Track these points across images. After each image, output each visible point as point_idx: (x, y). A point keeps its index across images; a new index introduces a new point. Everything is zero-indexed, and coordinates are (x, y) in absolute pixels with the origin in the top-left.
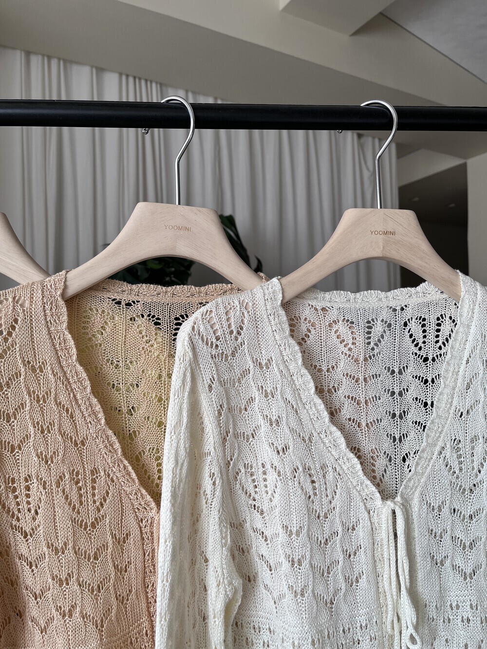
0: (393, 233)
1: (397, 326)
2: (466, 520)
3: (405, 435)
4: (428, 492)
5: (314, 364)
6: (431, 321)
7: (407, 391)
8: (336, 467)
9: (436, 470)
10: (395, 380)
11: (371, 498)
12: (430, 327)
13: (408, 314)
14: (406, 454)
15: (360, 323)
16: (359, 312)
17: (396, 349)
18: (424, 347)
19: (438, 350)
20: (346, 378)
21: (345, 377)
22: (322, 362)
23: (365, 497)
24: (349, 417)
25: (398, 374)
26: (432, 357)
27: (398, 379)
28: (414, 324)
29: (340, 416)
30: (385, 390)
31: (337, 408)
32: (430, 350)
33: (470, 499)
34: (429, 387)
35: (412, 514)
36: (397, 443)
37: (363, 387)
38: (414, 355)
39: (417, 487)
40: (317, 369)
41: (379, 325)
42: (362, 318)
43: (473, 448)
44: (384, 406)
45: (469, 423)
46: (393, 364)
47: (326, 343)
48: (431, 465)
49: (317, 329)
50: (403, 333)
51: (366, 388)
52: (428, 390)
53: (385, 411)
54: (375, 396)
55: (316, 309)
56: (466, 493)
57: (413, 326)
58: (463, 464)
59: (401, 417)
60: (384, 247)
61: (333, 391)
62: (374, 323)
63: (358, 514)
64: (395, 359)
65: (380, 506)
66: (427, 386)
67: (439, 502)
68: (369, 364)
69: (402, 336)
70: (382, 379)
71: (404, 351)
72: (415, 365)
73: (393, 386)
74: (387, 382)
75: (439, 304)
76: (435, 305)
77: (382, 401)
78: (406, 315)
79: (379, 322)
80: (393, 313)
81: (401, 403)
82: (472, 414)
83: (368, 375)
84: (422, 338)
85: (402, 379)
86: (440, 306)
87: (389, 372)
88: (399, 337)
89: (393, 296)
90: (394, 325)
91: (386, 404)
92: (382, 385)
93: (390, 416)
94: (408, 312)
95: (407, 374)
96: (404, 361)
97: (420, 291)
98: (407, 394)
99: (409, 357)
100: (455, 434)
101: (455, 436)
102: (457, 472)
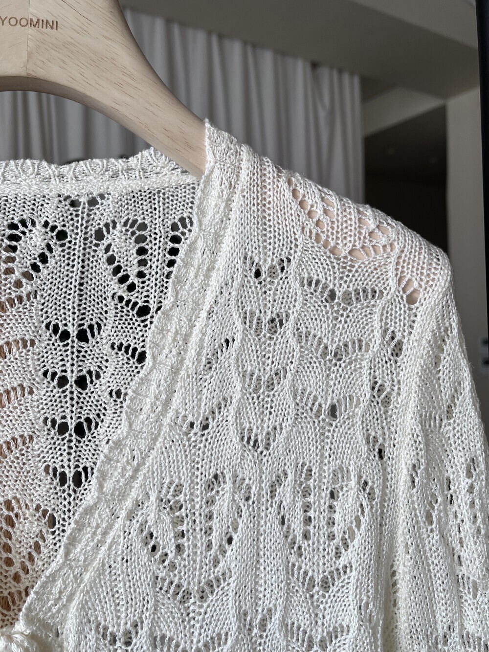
1: (78, 237)
6: (157, 231)
7: (98, 376)
9: (120, 552)
10: (69, 353)
12: (155, 244)
13: (104, 214)
17: (73, 286)
18: (141, 285)
25: (76, 340)
26: (156, 306)
27: (75, 350)
28: (118, 234)
30: (45, 374)
32: (153, 291)
38: (116, 301)
41: (37, 233)
44: (41, 406)
45: (205, 446)
46: (65, 319)
50: (92, 253)
53: (42, 418)
54: (21, 386)
57: (117, 240)
59: (80, 431)
60: (30, 55)
62: (26, 230)
64: (70, 307)
68: (9, 316)
69: (91, 259)
70: (37, 350)
71: (93, 292)
72: (117, 323)
73: (64, 365)
74: (50, 357)
75: (177, 196)
76: (168, 198)
77: (36, 398)
78: (102, 214)
79: (38, 226)
80: (72, 209)
81: (83, 403)
82: (213, 428)
83: (6, 340)
84: (137, 265)
85: (86, 352)
86: (180, 200)
87: (56, 336)
88: (83, 261)
89: (74, 174)
90: (73, 236)
91: (46, 404)
92: (37, 363)
93: (54, 429)
94: (107, 210)
95: (98, 340)
96: (91, 312)
97: (136, 166)
98: (96, 384)
99: (106, 305)
100: (170, 472)
101: (172, 477)
102: (171, 555)
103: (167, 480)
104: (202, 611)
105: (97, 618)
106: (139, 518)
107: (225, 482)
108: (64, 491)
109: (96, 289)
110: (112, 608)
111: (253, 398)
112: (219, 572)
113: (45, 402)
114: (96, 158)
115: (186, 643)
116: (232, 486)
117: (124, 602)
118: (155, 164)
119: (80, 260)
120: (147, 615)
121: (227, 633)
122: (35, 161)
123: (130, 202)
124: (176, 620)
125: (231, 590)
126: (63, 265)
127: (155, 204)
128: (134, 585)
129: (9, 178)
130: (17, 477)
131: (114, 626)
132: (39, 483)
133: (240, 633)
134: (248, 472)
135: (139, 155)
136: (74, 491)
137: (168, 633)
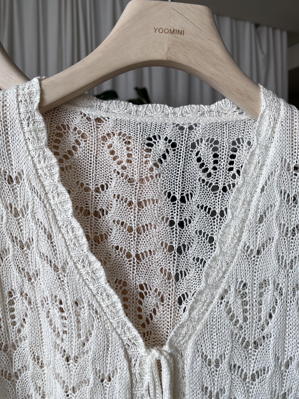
0: (181, 33)
1: (183, 146)
2: (247, 380)
3: (183, 273)
4: (204, 341)
5: (80, 182)
6: (224, 145)
7: (190, 222)
8: (93, 303)
9: (215, 317)
10: (176, 208)
11: (134, 343)
12: (223, 152)
13: (197, 134)
14: (183, 295)
15: (138, 139)
16: (139, 127)
17: (179, 173)
18: (214, 174)
19: (231, 179)
20: (117, 201)
21: (115, 199)
22: (90, 180)
23: (126, 342)
24: (115, 245)
25: (180, 202)
26: (222, 186)
27: (179, 207)
28: (204, 146)
29: (106, 243)
30: (163, 218)
31: (103, 233)
32: (221, 177)
33: (254, 355)
34: (217, 221)
35: (183, 366)
36: (173, 280)
37: (136, 212)
38: (201, 182)
39: (191, 335)
40: (84, 187)
41: (162, 143)
42: (141, 133)
43: (261, 295)
44: (160, 236)
45: (259, 264)
46: (174, 190)
47: (96, 158)
48: (210, 310)
49: (88, 142)
50: (189, 156)
51: (140, 213)
52: (215, 224)
53: (160, 242)
54: (150, 224)
55: (89, 119)
56: (250, 347)
57: (203, 149)
58: (248, 313)
59: (179, 251)
60: (169, 49)
61: (101, 214)
62: (156, 141)
63: (115, 361)
64: (177, 184)
65: (143, 354)
66: (214, 219)
67: (216, 356)
68: (146, 186)
69: (189, 159)
70: (159, 205)
71: (189, 176)
72: (201, 194)
73: (172, 215)
74: (166, 210)
75: (236, 126)
76: (231, 127)
77: (158, 231)
78: (195, 135)
79: (162, 140)
80: (179, 131)
81: (181, 236)
82: (263, 254)
83: (144, 199)
84: (213, 163)
85: (184, 208)
86: (237, 128)
87: (169, 198)
88: (185, 159)
89: (182, 113)
90: (180, 146)
91: (163, 235)
92: (159, 212)
93: (166, 248)
94: (198, 133)
95: (191, 202)
96: (188, 187)
97: (215, 109)
98: (189, 226)
99: (195, 183)
100: (241, 276)
101: (242, 278)
102: (241, 321)
103: (240, 280)
104: (256, 354)
105: (202, 350)
106: (225, 299)
107: (269, 285)
108: (169, 283)
109: (191, 175)
110: (210, 346)
111: (285, 239)
112: (264, 334)
113: (162, 234)
114: (193, 104)
115: (247, 370)
116: (273, 287)
117: (216, 344)
118: (225, 109)
119: (183, 159)
120: (228, 352)
121: (268, 368)
122: (162, 105)
123: (210, 129)
124: (242, 357)
125: (271, 345)
126: (174, 161)
127: (224, 130)
128: (222, 335)
129: (148, 113)
130: (146, 272)
131: (210, 356)
132: (157, 277)
133: (275, 369)
134: (281, 280)
135: (216, 103)
136: (175, 283)
137: (238, 363)
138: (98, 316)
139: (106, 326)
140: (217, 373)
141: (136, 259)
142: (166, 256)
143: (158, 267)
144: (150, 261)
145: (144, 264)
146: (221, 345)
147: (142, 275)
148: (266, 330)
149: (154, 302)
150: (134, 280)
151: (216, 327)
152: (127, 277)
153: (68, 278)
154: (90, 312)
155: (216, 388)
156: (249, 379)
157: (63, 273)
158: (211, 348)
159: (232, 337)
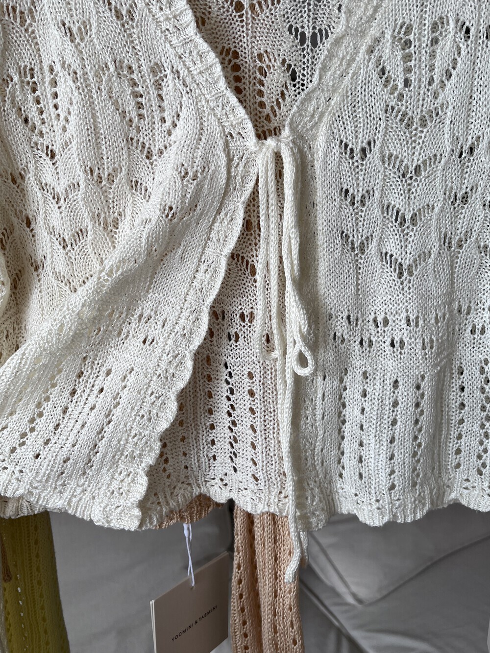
2: (409, 175)
3: (324, 32)
4: (343, 123)
8: (179, 69)
9: (359, 82)
23: (228, 130)
33: (420, 137)
36: (308, 45)
39: (322, 114)
43: (435, 41)
48: (351, 72)
56: (414, 126)
58: (413, 73)
65: (253, 149)
67: (362, 142)
100: (403, 14)
101: (404, 18)
102: (400, 86)
103: (400, 22)
104: (423, 135)
105: (340, 136)
106: (376, 53)
107: (448, 24)
108: (303, 50)
110: (353, 129)
112: (438, 103)
115: (408, 161)
116: (454, 27)
117: (362, 125)
120: (379, 136)
121: (441, 155)
124: (401, 141)
125: (447, 119)
128: (370, 111)
130: (267, 33)
131: (353, 143)
132: (284, 40)
133: (452, 155)
134: (468, 16)
136: (312, 50)
137: (395, 152)
138: (188, 89)
139: (199, 104)
140: (363, 168)
141: (250, 12)
142: (296, 5)
143: (285, 24)
144: (272, 14)
145: (264, 20)
146: (369, 126)
147: (261, 38)
148: (440, 98)
149: (282, 80)
150: (250, 47)
151: (361, 99)
152: (238, 43)
153: (139, 29)
154: (175, 84)
155: (360, 189)
156: (411, 173)
157: (130, 23)
158: (354, 132)
159: (386, 112)
